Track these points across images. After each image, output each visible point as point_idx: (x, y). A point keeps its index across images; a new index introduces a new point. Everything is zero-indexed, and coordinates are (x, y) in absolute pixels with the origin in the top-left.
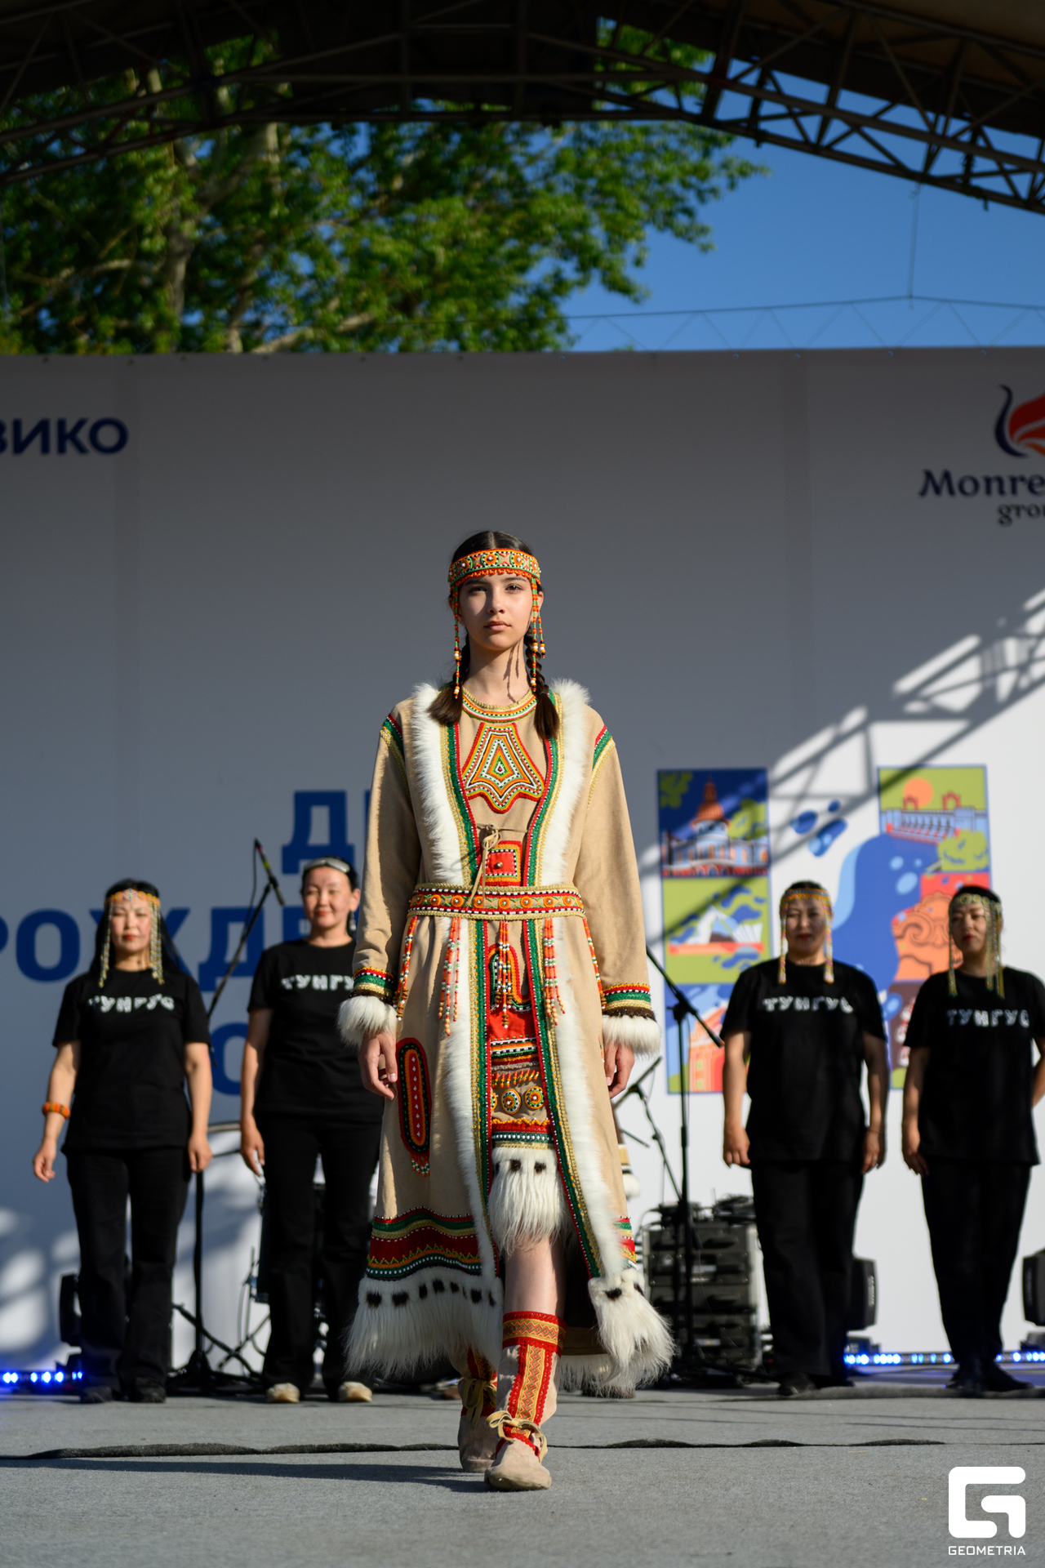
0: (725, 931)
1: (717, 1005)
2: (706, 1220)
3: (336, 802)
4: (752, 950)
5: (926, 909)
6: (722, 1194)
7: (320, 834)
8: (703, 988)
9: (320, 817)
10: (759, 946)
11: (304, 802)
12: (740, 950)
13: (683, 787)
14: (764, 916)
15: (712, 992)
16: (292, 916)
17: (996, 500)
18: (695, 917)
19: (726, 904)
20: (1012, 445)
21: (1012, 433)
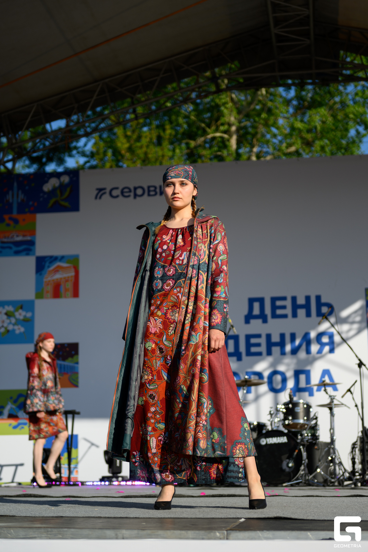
3: (261, 301)
7: (256, 311)
9: (256, 306)
11: (251, 301)
16: (248, 337)
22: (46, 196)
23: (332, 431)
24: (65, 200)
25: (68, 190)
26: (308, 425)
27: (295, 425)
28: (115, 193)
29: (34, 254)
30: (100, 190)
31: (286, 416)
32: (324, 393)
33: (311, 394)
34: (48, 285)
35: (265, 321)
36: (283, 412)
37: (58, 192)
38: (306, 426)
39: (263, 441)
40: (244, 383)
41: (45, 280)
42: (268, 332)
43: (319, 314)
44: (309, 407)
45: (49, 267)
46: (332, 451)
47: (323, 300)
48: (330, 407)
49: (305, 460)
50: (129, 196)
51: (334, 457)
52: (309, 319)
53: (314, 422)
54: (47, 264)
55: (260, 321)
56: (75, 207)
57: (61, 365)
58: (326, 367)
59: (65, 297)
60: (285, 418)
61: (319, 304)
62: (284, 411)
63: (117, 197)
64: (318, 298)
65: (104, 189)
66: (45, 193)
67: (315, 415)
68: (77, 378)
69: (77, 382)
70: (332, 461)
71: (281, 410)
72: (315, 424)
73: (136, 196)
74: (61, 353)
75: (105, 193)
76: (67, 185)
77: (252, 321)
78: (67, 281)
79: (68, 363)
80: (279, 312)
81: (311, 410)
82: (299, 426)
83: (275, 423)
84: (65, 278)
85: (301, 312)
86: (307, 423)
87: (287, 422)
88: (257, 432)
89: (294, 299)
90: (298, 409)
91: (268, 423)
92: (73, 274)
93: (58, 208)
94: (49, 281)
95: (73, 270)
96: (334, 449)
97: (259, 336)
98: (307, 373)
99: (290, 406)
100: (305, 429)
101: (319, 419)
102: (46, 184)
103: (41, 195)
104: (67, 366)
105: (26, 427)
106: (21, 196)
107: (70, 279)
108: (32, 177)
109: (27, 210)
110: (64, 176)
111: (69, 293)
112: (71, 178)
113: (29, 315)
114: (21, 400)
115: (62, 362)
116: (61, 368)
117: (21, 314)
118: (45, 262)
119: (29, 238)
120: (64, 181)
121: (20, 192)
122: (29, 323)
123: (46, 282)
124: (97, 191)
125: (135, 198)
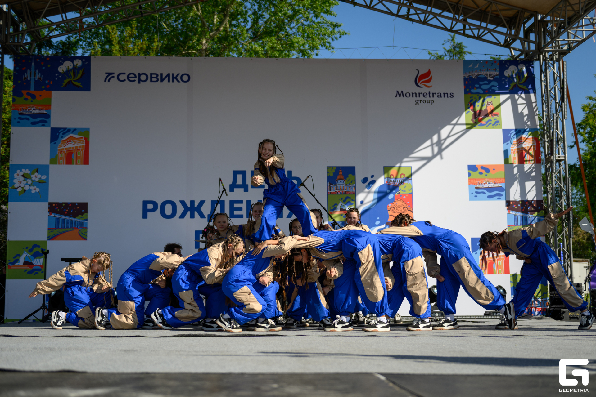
0: (344, 208)
3: (244, 173)
5: (396, 203)
7: (239, 182)
9: (239, 177)
11: (235, 173)
13: (334, 171)
16: (232, 203)
17: (415, 99)
18: (337, 204)
19: (344, 201)
20: (419, 85)
21: (419, 82)
22: (60, 76)
24: (78, 81)
25: (81, 72)
28: (122, 77)
29: (49, 126)
30: (109, 74)
34: (61, 152)
35: (246, 190)
37: (72, 74)
41: (58, 148)
42: (249, 199)
45: (62, 137)
47: (293, 175)
50: (134, 81)
54: (61, 135)
55: (243, 189)
56: (87, 88)
57: (72, 221)
59: (77, 164)
63: (124, 80)
65: (113, 73)
66: (60, 73)
68: (87, 232)
69: (86, 236)
73: (140, 81)
74: (71, 211)
75: (113, 77)
76: (80, 68)
77: (235, 189)
78: (78, 150)
79: (78, 219)
84: (76, 147)
92: (84, 144)
93: (71, 87)
94: (63, 149)
95: (84, 141)
97: (241, 202)
102: (61, 66)
103: (57, 75)
104: (78, 221)
105: (40, 273)
106: (38, 75)
107: (81, 148)
108: (48, 59)
109: (43, 87)
110: (77, 60)
111: (80, 161)
112: (83, 62)
113: (44, 177)
114: (36, 249)
115: (73, 219)
116: (72, 223)
117: (36, 177)
118: (59, 133)
119: (45, 112)
120: (77, 64)
121: (37, 71)
122: (43, 184)
123: (59, 150)
124: (107, 75)
125: (139, 83)
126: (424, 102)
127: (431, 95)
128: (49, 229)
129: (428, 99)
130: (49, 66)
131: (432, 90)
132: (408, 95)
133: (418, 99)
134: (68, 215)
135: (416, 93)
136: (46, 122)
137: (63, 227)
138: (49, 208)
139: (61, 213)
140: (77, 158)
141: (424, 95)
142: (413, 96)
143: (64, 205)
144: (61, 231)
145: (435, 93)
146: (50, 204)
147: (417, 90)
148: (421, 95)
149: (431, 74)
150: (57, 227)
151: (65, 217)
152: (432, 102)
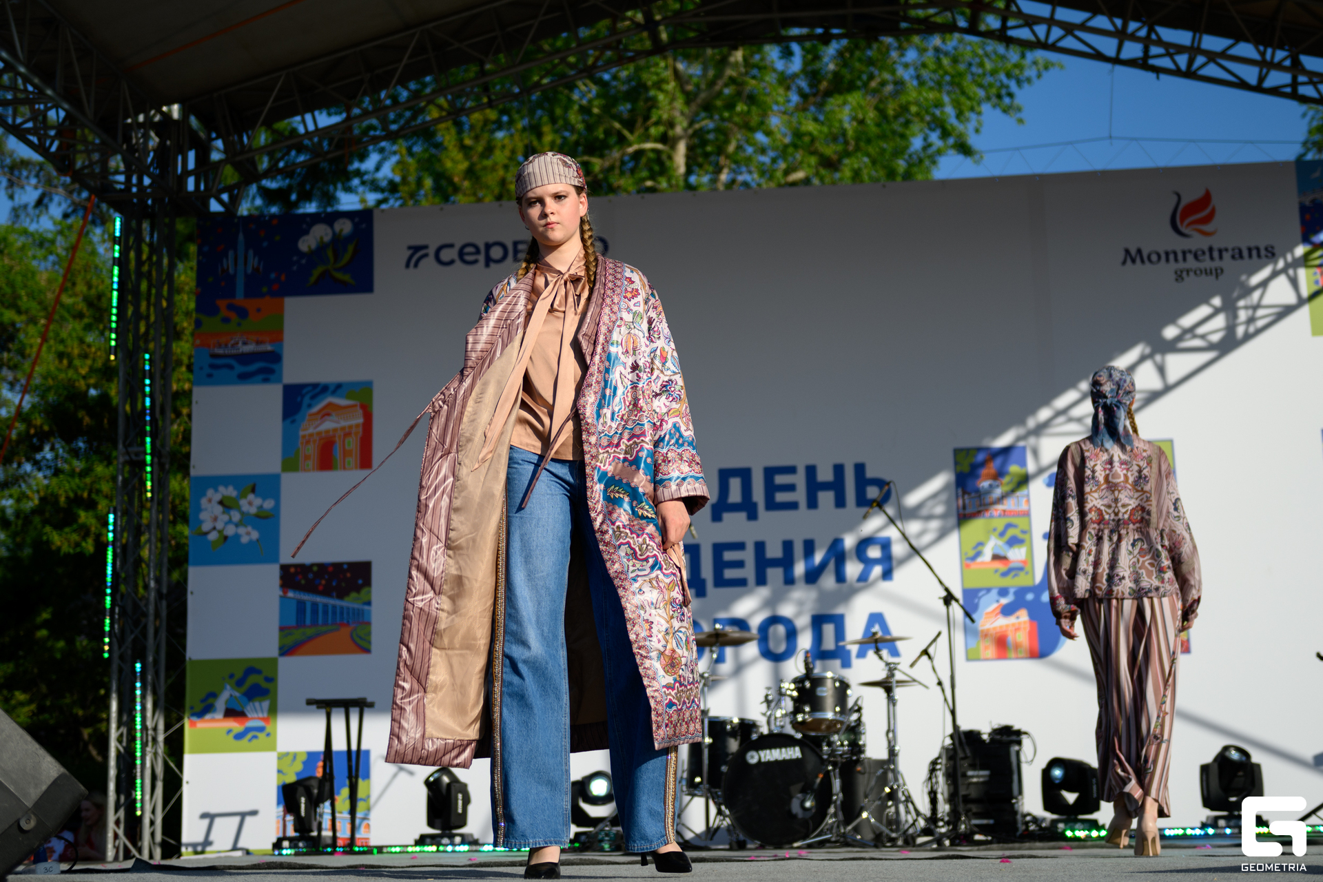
0: (1002, 553)
1: (998, 601)
2: (984, 741)
3: (745, 475)
4: (1020, 565)
6: (996, 727)
7: (735, 496)
8: (989, 590)
9: (735, 484)
10: (1025, 562)
11: (725, 475)
12: (1012, 565)
13: (970, 459)
14: (1027, 542)
15: (994, 593)
16: (719, 549)
17: (1173, 266)
18: (981, 544)
19: (1002, 534)
20: (1183, 230)
21: (1182, 221)
22: (304, 261)
23: (891, 735)
24: (343, 269)
25: (351, 248)
26: (842, 723)
27: (818, 723)
28: (446, 255)
29: (279, 380)
30: (416, 249)
31: (799, 704)
32: (875, 657)
33: (846, 664)
34: (308, 442)
35: (753, 516)
36: (792, 698)
37: (330, 253)
38: (839, 726)
39: (752, 757)
40: (713, 640)
41: (301, 433)
42: (760, 538)
43: (862, 501)
44: (844, 686)
45: (310, 406)
46: (890, 775)
47: (870, 473)
48: (887, 686)
49: (837, 795)
50: (476, 262)
51: (895, 787)
52: (840, 511)
53: (854, 717)
54: (306, 400)
55: (742, 516)
56: (363, 283)
57: (334, 607)
58: (876, 610)
59: (344, 468)
60: (797, 710)
61: (862, 480)
62: (795, 694)
63: (452, 262)
64: (860, 468)
65: (425, 247)
66: (302, 255)
67: (856, 703)
68: (369, 634)
69: (370, 642)
70: (892, 796)
71: (789, 692)
72: (856, 721)
73: (489, 261)
74: (334, 584)
75: (426, 255)
76: (349, 239)
77: (727, 516)
78: (347, 435)
79: (349, 602)
80: (781, 497)
81: (849, 692)
82: (823, 727)
83: (776, 718)
84: (343, 429)
85: (826, 498)
86: (841, 719)
87: (800, 718)
88: (739, 738)
89: (811, 471)
90: (823, 691)
91: (762, 721)
92: (361, 420)
93: (328, 286)
94: (311, 435)
95: (360, 412)
96: (895, 772)
97: (740, 546)
98: (839, 621)
99: (808, 684)
100: (837, 732)
101: (864, 711)
102: (306, 238)
103: (295, 258)
104: (348, 608)
105: (261, 736)
106: (253, 261)
107: (354, 430)
108: (275, 222)
109: (265, 289)
110: (341, 221)
111: (351, 461)
112: (356, 226)
113: (269, 504)
114: (253, 679)
115: (338, 603)
116: (334, 613)
117: (251, 504)
118: (303, 396)
119: (269, 348)
120: (341, 230)
121: (251, 253)
122: (268, 521)
123: (304, 437)
124: (410, 252)
125: (487, 265)
126: (1198, 272)
127: (1216, 254)
128: (282, 629)
129: (1207, 264)
130: (277, 238)
131: (1217, 242)
132: (1154, 258)
133: (1181, 265)
134: (326, 593)
135: (1175, 253)
136: (272, 371)
137: (314, 623)
138: (282, 578)
139: (310, 588)
140: (346, 453)
141: (1196, 257)
142: (1167, 260)
143: (315, 569)
144: (310, 632)
145: (1226, 250)
146: (285, 568)
147: (1179, 244)
148: (1190, 257)
149: (1215, 201)
150: (300, 623)
151: (320, 600)
152: (1218, 273)
